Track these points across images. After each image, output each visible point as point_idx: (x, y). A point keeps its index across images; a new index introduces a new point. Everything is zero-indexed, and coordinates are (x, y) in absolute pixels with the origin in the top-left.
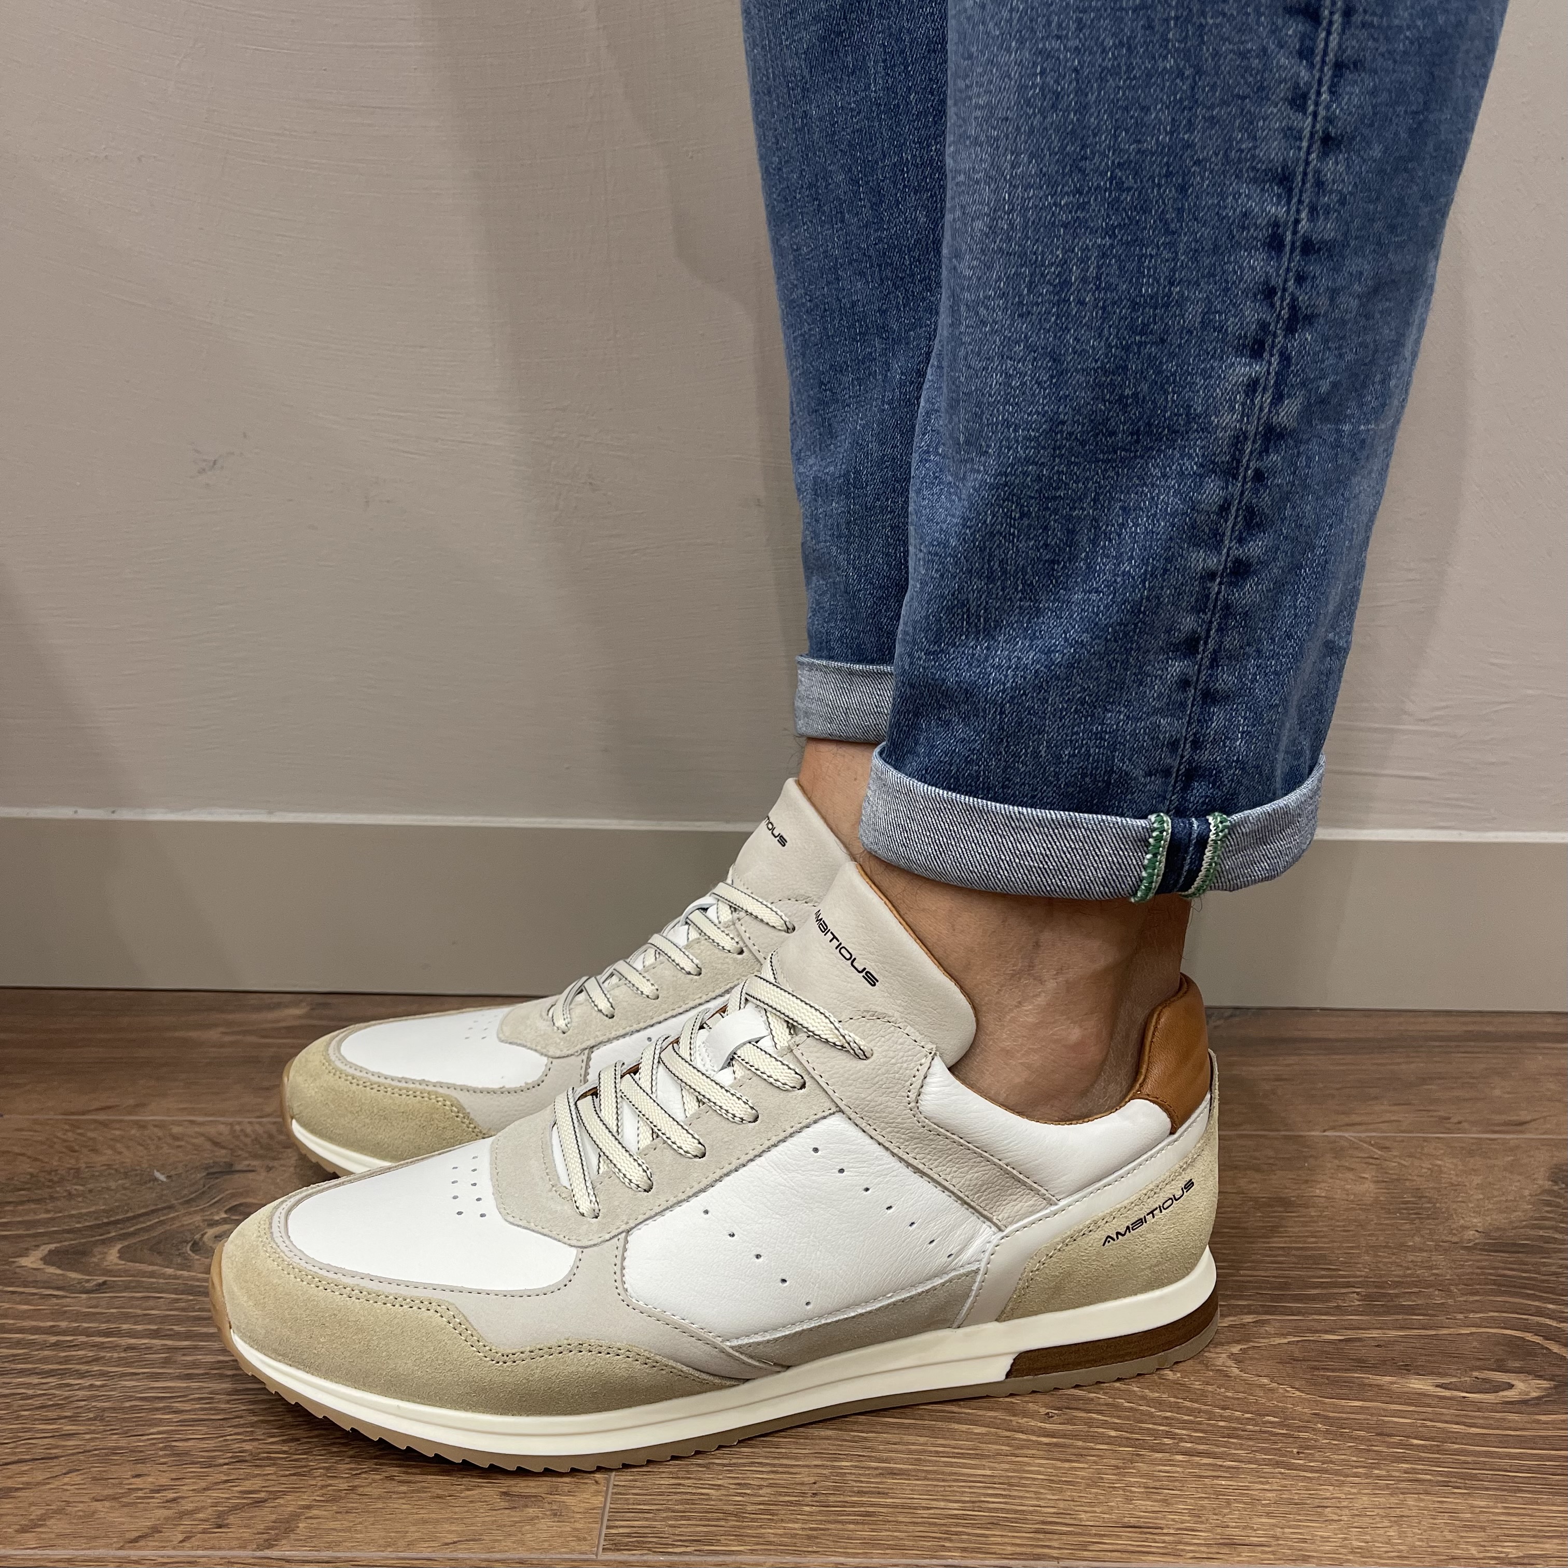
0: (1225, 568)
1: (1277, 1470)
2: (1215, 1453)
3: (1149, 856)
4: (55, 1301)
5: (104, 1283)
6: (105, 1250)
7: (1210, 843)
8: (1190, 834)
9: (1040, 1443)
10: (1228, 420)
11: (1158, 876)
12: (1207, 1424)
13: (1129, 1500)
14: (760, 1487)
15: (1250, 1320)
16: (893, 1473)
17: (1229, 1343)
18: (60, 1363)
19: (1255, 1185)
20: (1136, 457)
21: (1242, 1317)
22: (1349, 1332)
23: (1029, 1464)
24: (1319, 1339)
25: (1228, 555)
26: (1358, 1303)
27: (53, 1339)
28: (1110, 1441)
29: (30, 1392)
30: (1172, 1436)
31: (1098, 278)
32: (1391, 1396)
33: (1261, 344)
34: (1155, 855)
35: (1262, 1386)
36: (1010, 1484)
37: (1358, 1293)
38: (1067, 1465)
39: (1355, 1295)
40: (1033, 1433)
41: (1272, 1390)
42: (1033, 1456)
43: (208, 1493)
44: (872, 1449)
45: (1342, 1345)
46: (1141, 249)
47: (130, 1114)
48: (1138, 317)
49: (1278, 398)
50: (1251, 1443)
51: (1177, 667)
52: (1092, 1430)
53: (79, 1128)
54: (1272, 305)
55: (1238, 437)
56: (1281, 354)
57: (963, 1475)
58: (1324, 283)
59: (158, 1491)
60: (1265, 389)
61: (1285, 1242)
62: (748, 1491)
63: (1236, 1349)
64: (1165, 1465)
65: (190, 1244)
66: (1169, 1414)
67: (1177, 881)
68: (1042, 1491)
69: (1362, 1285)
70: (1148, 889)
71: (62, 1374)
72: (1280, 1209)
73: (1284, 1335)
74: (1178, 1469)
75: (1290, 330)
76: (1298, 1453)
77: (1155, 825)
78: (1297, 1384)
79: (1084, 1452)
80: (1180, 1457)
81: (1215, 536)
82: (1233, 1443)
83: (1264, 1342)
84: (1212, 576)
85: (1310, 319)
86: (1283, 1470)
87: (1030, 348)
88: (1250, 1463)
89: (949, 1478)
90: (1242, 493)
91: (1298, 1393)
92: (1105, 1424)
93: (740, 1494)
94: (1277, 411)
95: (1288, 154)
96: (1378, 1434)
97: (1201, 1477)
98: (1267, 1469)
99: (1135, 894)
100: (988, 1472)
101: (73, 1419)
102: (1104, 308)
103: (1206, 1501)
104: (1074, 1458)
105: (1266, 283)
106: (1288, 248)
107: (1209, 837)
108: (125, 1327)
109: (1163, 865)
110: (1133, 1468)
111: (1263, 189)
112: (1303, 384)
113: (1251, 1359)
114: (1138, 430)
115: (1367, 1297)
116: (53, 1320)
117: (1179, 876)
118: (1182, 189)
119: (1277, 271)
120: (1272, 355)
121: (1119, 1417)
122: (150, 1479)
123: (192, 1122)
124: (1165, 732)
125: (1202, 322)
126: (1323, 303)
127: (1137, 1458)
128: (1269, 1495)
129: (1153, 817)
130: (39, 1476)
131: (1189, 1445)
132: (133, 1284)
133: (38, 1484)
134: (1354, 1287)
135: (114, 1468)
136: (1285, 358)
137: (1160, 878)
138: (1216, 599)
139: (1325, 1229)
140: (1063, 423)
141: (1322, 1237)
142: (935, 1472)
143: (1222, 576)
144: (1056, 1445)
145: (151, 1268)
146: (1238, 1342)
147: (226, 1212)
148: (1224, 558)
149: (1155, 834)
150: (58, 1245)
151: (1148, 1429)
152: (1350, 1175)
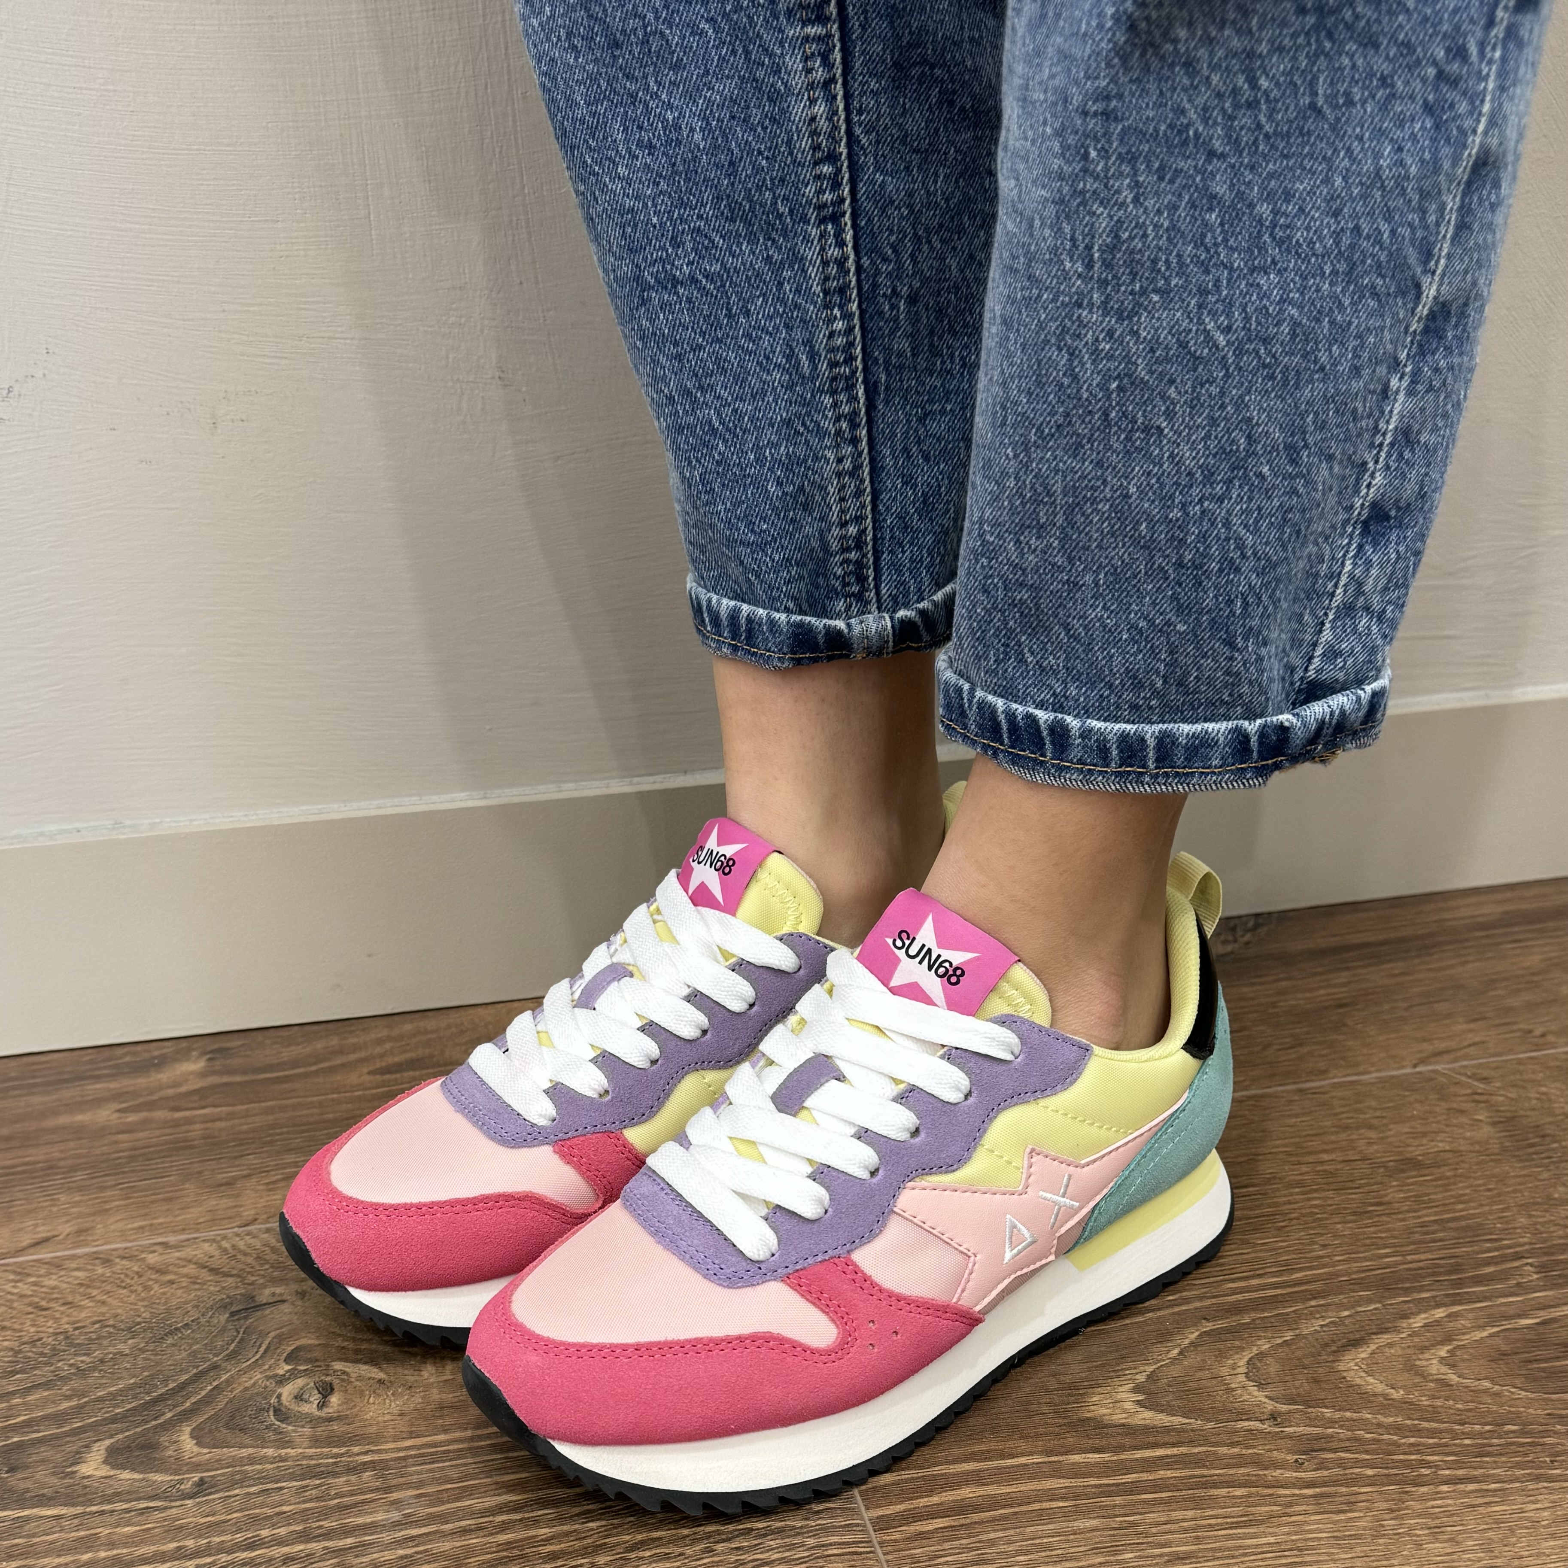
1: (1540, 1485)
2: (1475, 1477)
4: (158, 1515)
5: (202, 1481)
6: (174, 1437)
9: (1304, 1497)
12: (1455, 1445)
13: (1419, 1545)
15: (1442, 1315)
17: (1433, 1346)
19: (1375, 1147)
21: (1433, 1312)
22: (1542, 1313)
24: (1516, 1326)
26: (1535, 1276)
28: (1372, 1482)
30: (1428, 1465)
35: (1486, 1391)
36: (1299, 1549)
37: (1531, 1265)
38: (1342, 1517)
39: (1529, 1268)
40: (1294, 1486)
41: (1498, 1394)
42: (1306, 1513)
45: (1541, 1329)
50: (1504, 1459)
52: (1347, 1471)
57: (1249, 1547)
61: (1436, 1214)
63: (1443, 1352)
64: (1435, 1499)
65: (271, 1412)
66: (1412, 1440)
68: (1332, 1550)
69: (1531, 1253)
73: (1481, 1327)
74: (1450, 1502)
76: (1552, 1462)
78: (1517, 1382)
79: (1352, 1499)
80: (1445, 1488)
82: (1487, 1462)
83: (1465, 1339)
86: (1546, 1484)
88: (1512, 1481)
89: (1237, 1553)
91: (1523, 1393)
92: (1358, 1463)
97: (1474, 1506)
98: (1531, 1486)
100: (1272, 1540)
103: (1490, 1534)
104: (1345, 1507)
108: (264, 1533)
110: (1407, 1508)
113: (1463, 1360)
115: (1542, 1268)
116: (172, 1540)
121: (1367, 1452)
127: (1406, 1496)
128: (1546, 1514)
131: (1447, 1472)
132: (238, 1477)
134: (1523, 1257)
139: (1468, 1191)
141: (1469, 1201)
142: (1220, 1549)
144: (1322, 1495)
145: (245, 1452)
146: (1442, 1343)
151: (1402, 1461)
152: (1464, 1120)
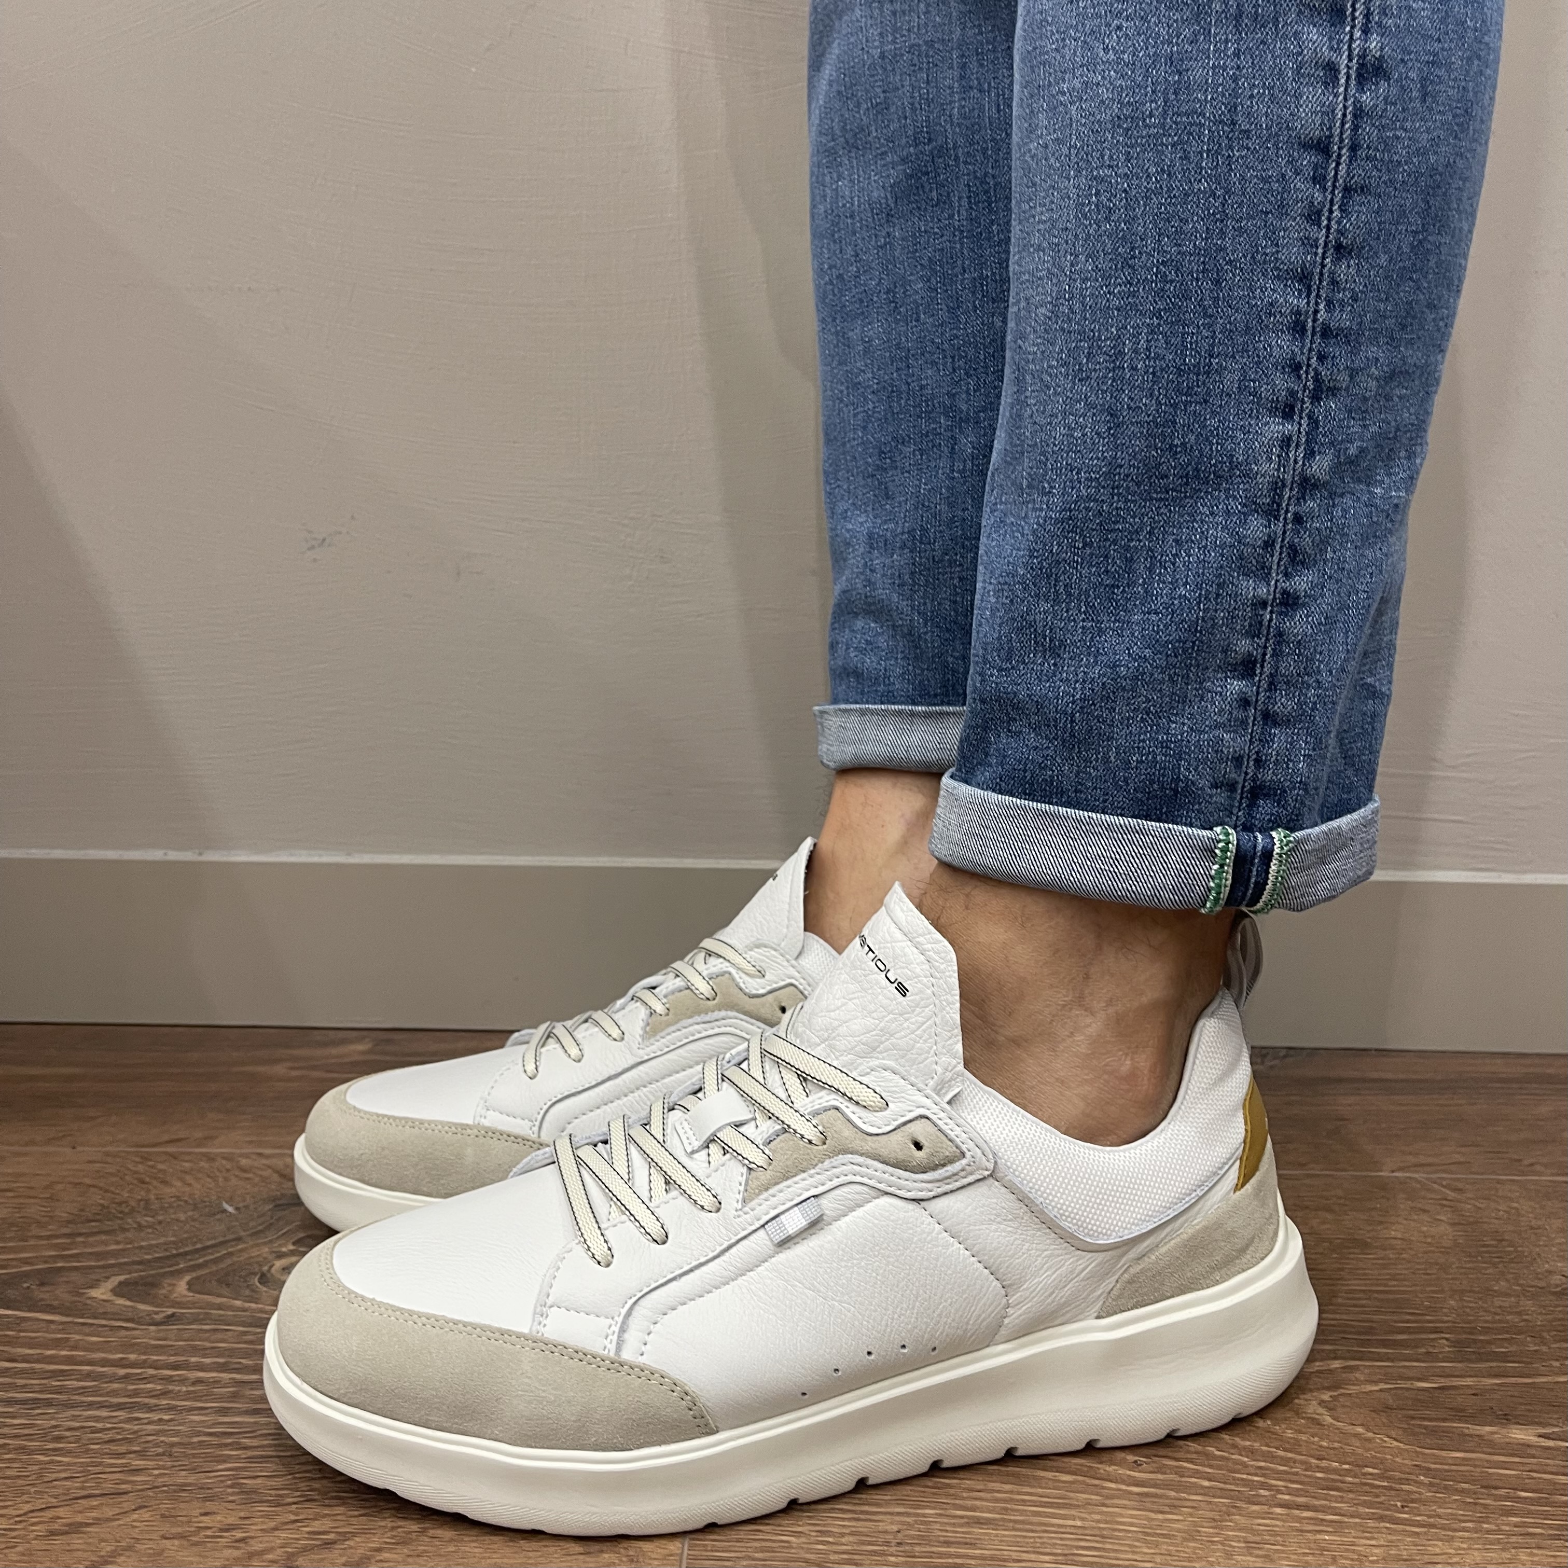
0: (1274, 599)
1: (1382, 1525)
2: (1315, 1506)
3: (1216, 867)
4: (124, 1333)
5: (173, 1315)
6: (174, 1282)
7: (1276, 856)
8: (1255, 847)
9: (1130, 1493)
10: (1267, 468)
11: (1226, 886)
12: (1305, 1475)
13: (1229, 1555)
14: (843, 1535)
15: (1338, 1366)
16: (979, 1522)
17: (1318, 1389)
18: (129, 1396)
19: (1327, 1226)
20: (1186, 497)
21: (1329, 1362)
22: (1442, 1380)
23: (1121, 1515)
24: (1411, 1387)
25: (1276, 587)
26: (1447, 1349)
27: (122, 1372)
28: (1205, 1492)
29: (100, 1425)
30: (1269, 1487)
31: (1148, 349)
32: (1492, 1447)
33: (1292, 408)
34: (1222, 866)
35: (1356, 1435)
36: (1103, 1537)
37: (1447, 1339)
38: (1160, 1516)
39: (1444, 1341)
40: (1123, 1482)
41: (1369, 1440)
42: (1125, 1507)
43: (277, 1533)
44: (955, 1497)
45: (1437, 1393)
46: (1184, 328)
47: (198, 1146)
48: (1183, 381)
49: (1310, 454)
50: (1351, 1496)
51: (1236, 686)
52: (1184, 1479)
53: (151, 1160)
54: (1299, 377)
55: (1276, 483)
56: (1310, 417)
57: (1053, 1525)
58: (1342, 363)
59: (227, 1530)
60: (1297, 446)
61: (1366, 1285)
62: (831, 1540)
63: (1326, 1396)
64: (1264, 1518)
65: (258, 1277)
66: (1263, 1464)
67: (1245, 894)
68: (1137, 1544)
69: (1449, 1330)
70: (1217, 900)
71: (132, 1407)
72: (1356, 1251)
73: (1376, 1382)
74: (1278, 1523)
75: (1316, 398)
76: (1402, 1507)
77: (1221, 837)
78: (1393, 1434)
79: (1177, 1503)
80: (1278, 1510)
81: (1263, 568)
82: (1333, 1496)
83: (1353, 1389)
84: (1264, 604)
85: (1333, 391)
86: (1388, 1525)
87: (1090, 406)
88: (1352, 1516)
89: (1038, 1528)
90: (1284, 533)
91: (1396, 1443)
92: (1197, 1474)
93: (822, 1543)
94: (1310, 465)
95: (1306, 258)
96: (1482, 1487)
97: (1302, 1531)
98: (1371, 1523)
99: (1204, 906)
100: (1079, 1523)
101: (141, 1454)
102: (1154, 373)
103: (1310, 1558)
104: (1167, 1509)
105: (1293, 359)
106: (1309, 333)
107: (1273, 850)
108: (193, 1359)
109: (1230, 877)
110: (1230, 1521)
111: (1285, 285)
112: (1332, 443)
113: (1343, 1406)
114: (1187, 474)
115: (1455, 1343)
116: (123, 1353)
117: (1247, 889)
118: (1217, 282)
119: (1301, 349)
120: (1301, 418)
121: (1210, 1466)
122: (219, 1518)
123: (260, 1154)
124: (1229, 747)
125: (1239, 388)
126: (1343, 379)
127: (1234, 1510)
128: (1376, 1551)
129: (1218, 829)
130: (109, 1512)
131: (1287, 1497)
132: (202, 1317)
133: (109, 1520)
134: (1442, 1332)
135: (182, 1505)
136: (1314, 422)
137: (1228, 889)
138: (1269, 626)
139: (1403, 1272)
140: (1121, 466)
141: (1405, 1280)
142: (1023, 1522)
143: (1272, 605)
144: (1147, 1495)
145: (219, 1300)
146: (1329, 1389)
147: (294, 1244)
148: (1272, 589)
149: (1220, 845)
150: (128, 1276)
151: (1243, 1479)
152: (1425, 1217)
